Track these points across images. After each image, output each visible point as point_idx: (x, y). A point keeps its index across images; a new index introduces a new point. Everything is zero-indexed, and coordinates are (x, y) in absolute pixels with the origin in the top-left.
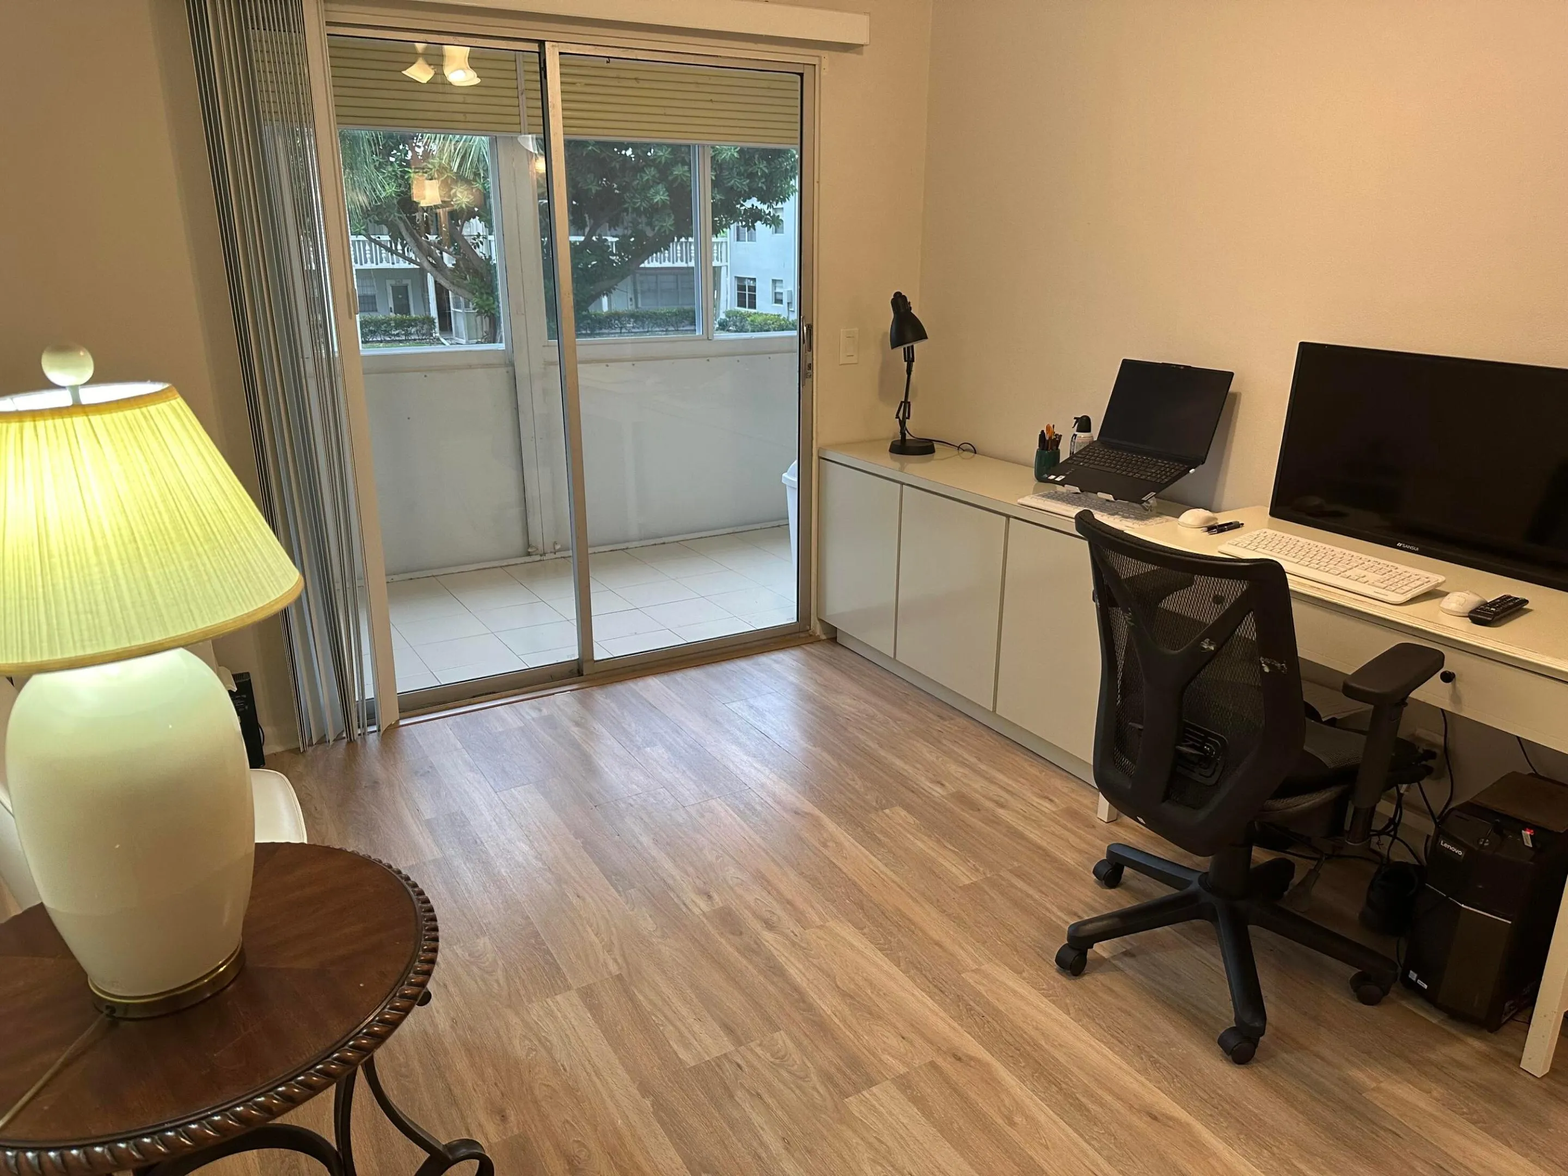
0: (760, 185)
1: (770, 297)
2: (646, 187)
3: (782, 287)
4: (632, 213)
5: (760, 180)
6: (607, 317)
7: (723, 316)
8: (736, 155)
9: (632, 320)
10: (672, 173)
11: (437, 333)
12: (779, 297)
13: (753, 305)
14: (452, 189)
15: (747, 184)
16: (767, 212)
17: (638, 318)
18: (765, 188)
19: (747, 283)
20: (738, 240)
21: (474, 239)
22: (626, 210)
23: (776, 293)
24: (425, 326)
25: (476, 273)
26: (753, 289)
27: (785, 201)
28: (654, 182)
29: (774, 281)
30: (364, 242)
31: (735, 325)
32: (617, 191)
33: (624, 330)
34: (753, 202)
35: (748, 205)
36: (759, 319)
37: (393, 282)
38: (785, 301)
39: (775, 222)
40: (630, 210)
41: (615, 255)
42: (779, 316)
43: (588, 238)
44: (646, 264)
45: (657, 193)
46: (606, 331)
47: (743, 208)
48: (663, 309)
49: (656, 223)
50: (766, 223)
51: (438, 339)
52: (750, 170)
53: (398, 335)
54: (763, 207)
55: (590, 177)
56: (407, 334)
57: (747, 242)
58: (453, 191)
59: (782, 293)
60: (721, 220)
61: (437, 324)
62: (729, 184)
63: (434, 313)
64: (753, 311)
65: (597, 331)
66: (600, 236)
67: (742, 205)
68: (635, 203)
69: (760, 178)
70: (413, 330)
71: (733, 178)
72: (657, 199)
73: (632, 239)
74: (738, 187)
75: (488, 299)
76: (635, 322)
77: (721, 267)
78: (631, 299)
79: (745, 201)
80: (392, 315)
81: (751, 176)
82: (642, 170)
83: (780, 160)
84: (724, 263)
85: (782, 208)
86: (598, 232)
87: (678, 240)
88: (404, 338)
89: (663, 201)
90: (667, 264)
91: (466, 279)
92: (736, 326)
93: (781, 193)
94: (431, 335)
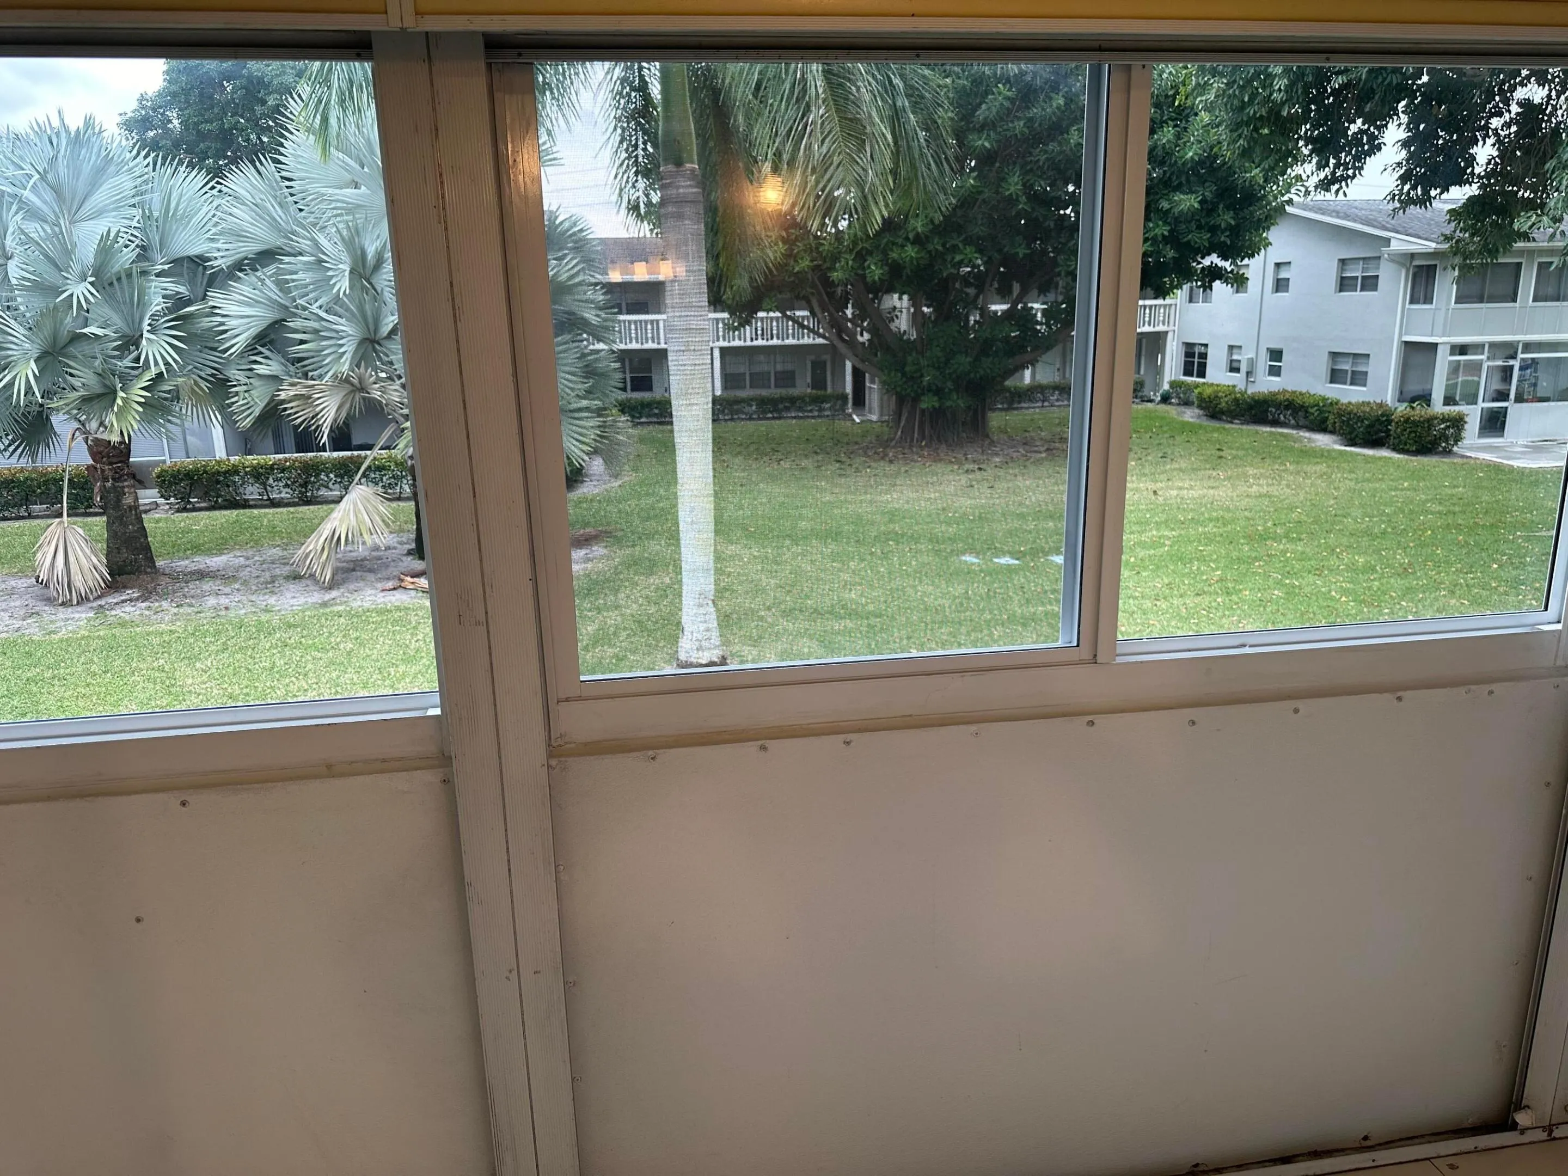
0: (1223, 239)
1: (1224, 363)
3: (1240, 354)
4: (1066, 276)
5: (1222, 233)
6: (1028, 390)
7: (1166, 387)
8: (1196, 205)
9: (1057, 392)
11: (849, 409)
12: (1235, 365)
13: (1202, 374)
14: (865, 260)
15: (1208, 239)
16: (1229, 270)
18: (1229, 243)
19: (1197, 350)
20: (1191, 301)
21: (890, 313)
22: (1059, 274)
23: (1231, 361)
24: (839, 402)
25: (890, 349)
26: (1204, 356)
27: (1253, 256)
29: (1231, 348)
30: (777, 319)
31: (1178, 397)
32: (1052, 255)
33: (1046, 404)
34: (1213, 259)
35: (1207, 262)
36: (1208, 391)
37: (813, 357)
38: (1244, 368)
39: (1239, 282)
40: (1063, 274)
41: (1041, 324)
42: (1234, 386)
43: (1014, 305)
46: (1026, 405)
47: (1201, 266)
50: (1226, 282)
51: (850, 415)
52: (1212, 222)
53: (811, 411)
54: (1227, 265)
55: (1018, 239)
56: (821, 410)
57: (1201, 303)
58: (867, 263)
59: (1239, 361)
60: (1172, 281)
61: (851, 400)
62: (1186, 240)
63: (849, 389)
64: (1201, 380)
65: (1015, 406)
66: (1025, 304)
67: (1199, 263)
68: (1069, 266)
69: (1223, 231)
70: (827, 406)
71: (1190, 232)
73: (1064, 306)
74: (1196, 242)
75: (896, 376)
76: (1060, 394)
77: (1166, 333)
78: (1058, 370)
79: (1203, 258)
80: (809, 390)
81: (1214, 229)
83: (1251, 209)
84: (1171, 328)
85: (1248, 265)
86: (1024, 300)
88: (816, 414)
91: (876, 355)
92: (1180, 398)
93: (1250, 247)
94: (844, 411)
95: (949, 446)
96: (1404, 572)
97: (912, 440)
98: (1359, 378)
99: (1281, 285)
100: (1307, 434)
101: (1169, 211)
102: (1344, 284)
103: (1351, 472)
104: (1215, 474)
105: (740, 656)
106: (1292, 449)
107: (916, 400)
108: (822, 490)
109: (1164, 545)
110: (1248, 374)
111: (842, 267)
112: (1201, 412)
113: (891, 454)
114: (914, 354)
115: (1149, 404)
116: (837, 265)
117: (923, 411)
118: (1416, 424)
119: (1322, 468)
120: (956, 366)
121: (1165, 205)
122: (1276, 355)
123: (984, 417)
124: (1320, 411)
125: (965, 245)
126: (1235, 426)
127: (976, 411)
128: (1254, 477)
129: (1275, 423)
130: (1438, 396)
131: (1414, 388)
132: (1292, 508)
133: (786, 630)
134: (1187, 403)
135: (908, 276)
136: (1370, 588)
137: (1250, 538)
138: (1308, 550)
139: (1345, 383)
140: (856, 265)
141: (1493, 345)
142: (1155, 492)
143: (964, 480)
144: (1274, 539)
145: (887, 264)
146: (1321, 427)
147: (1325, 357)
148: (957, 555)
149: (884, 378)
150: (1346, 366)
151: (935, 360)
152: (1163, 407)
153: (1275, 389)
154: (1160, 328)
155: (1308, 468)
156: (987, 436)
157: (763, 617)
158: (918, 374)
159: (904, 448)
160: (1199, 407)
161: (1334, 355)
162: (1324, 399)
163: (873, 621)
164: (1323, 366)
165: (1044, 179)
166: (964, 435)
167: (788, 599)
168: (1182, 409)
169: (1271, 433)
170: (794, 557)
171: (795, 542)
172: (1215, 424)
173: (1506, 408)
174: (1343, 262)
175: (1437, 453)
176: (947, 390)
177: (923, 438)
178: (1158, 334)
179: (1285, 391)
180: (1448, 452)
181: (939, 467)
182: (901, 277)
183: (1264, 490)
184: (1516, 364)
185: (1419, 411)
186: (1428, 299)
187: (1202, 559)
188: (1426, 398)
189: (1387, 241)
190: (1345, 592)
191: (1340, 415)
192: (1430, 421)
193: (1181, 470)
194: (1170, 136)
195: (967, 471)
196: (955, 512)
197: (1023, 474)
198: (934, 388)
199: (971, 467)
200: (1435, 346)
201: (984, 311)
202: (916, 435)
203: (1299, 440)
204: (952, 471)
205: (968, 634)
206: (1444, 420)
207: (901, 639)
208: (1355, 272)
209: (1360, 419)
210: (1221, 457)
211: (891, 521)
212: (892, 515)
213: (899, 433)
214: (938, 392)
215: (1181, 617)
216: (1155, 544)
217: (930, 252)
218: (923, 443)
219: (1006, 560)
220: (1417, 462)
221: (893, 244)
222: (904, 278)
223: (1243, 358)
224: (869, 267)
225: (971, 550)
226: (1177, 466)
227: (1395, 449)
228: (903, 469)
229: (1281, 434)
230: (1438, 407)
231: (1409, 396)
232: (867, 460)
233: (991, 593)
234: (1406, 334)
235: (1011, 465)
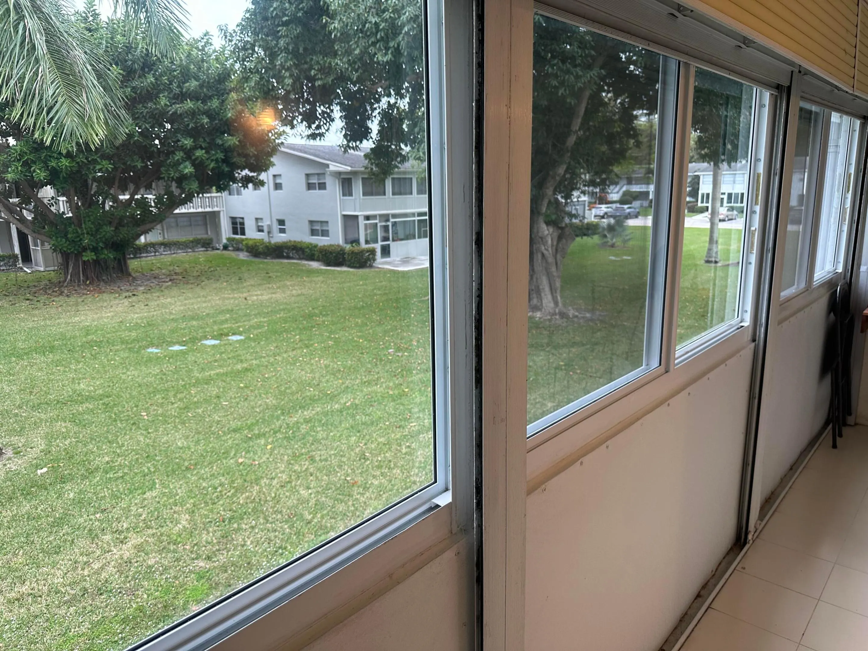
0: (250, 161)
1: (254, 227)
2: (178, 163)
3: (262, 222)
6: (145, 247)
7: (224, 241)
8: (237, 143)
10: (194, 155)
11: (20, 264)
12: (260, 228)
13: (243, 233)
15: (244, 161)
16: (255, 178)
17: (166, 245)
18: (255, 163)
19: (238, 221)
20: (231, 194)
21: (49, 200)
22: (163, 178)
23: (258, 226)
24: (12, 260)
25: (52, 224)
26: (242, 224)
27: (266, 171)
28: (183, 160)
29: (257, 219)
31: (233, 246)
33: (157, 254)
34: (247, 172)
35: (243, 173)
36: (249, 242)
38: (266, 230)
39: (261, 184)
40: (165, 178)
41: (153, 207)
42: (262, 240)
43: (133, 196)
44: (177, 211)
45: (186, 167)
46: (145, 255)
47: (240, 176)
48: (183, 239)
49: (186, 186)
50: (254, 184)
51: (21, 268)
52: (246, 152)
54: (254, 175)
55: (136, 157)
57: (236, 196)
58: (32, 169)
59: (263, 226)
61: (20, 258)
62: (232, 161)
63: (17, 250)
64: (243, 237)
65: (138, 256)
66: (141, 195)
67: (239, 174)
68: (170, 174)
69: (251, 157)
71: (234, 157)
72: (186, 171)
73: (166, 197)
74: (238, 163)
75: (61, 241)
76: (165, 248)
77: (219, 212)
78: (160, 234)
79: (241, 171)
81: (246, 156)
82: (173, 153)
84: (222, 209)
85: (264, 175)
87: (198, 196)
89: (191, 173)
90: (192, 210)
91: (44, 228)
93: (265, 166)
94: (16, 266)
95: (106, 283)
96: (380, 323)
97: (79, 281)
98: (325, 233)
99: (278, 186)
100: (306, 262)
101: (223, 145)
102: (310, 186)
103: (335, 279)
104: (270, 286)
105: (11, 445)
106: (302, 270)
107: (78, 255)
108: (22, 320)
109: (264, 326)
110: (269, 233)
111: (14, 170)
112: (248, 254)
113: (66, 291)
114: (73, 226)
115: (217, 251)
116: (10, 169)
117: (84, 262)
118: (357, 254)
119: (321, 278)
120: (104, 233)
121: (220, 142)
122: (281, 222)
123: (125, 263)
124: (311, 250)
125: (101, 159)
126: (268, 260)
127: (119, 260)
128: (291, 285)
129: (288, 257)
130: (362, 240)
131: (351, 237)
132: (317, 300)
133: (41, 420)
134: (238, 249)
135: (64, 177)
136: (369, 333)
137: (305, 317)
138: (334, 319)
139: (318, 236)
140: (24, 170)
141: (381, 216)
142: (246, 299)
143: (126, 302)
144: (316, 316)
145: (48, 170)
146: (311, 258)
147: (307, 223)
148: (144, 349)
149: (53, 242)
150: (318, 227)
151: (89, 229)
152: (225, 252)
153: (285, 240)
154: (216, 209)
155: (314, 279)
156: (130, 275)
157: (17, 414)
158: (78, 239)
159: (74, 287)
160: (247, 251)
161: (311, 222)
162: (311, 244)
163: (106, 400)
164: (306, 228)
165: (148, 123)
166: (115, 275)
167: (32, 397)
168: (237, 253)
169: (289, 263)
170: (24, 368)
171: (20, 357)
172: (257, 260)
173: (389, 245)
174: (308, 176)
175: (367, 267)
176: (100, 248)
177: (87, 279)
178: (214, 212)
179: (290, 241)
180: (371, 266)
181: (105, 296)
182: (59, 178)
183: (299, 292)
184: (390, 224)
185: (356, 249)
186: (351, 194)
187: (286, 331)
188: (357, 241)
189: (327, 166)
190: (360, 337)
191: (321, 252)
192: (362, 252)
193: (252, 285)
194: (217, 104)
195: (126, 297)
196: (131, 323)
197: (163, 296)
198: (91, 247)
199: (127, 294)
200: (357, 217)
201: (115, 200)
202: (82, 278)
203: (304, 265)
204: (115, 298)
205: (175, 396)
206: (368, 251)
207: (132, 408)
208: (314, 180)
209: (331, 253)
210: (270, 277)
211: (87, 334)
212: (87, 331)
213: (69, 277)
214: (95, 250)
215: (291, 363)
216: (259, 326)
217: (78, 163)
218: (88, 282)
219: (177, 348)
220: (361, 271)
221: (50, 156)
222: (61, 179)
223: (265, 224)
224: (34, 171)
225: (152, 345)
226: (249, 284)
227: (349, 266)
228: (80, 300)
229: (294, 263)
230: (364, 245)
231: (349, 241)
232: (49, 296)
233: (178, 369)
234: (344, 211)
235: (152, 290)
